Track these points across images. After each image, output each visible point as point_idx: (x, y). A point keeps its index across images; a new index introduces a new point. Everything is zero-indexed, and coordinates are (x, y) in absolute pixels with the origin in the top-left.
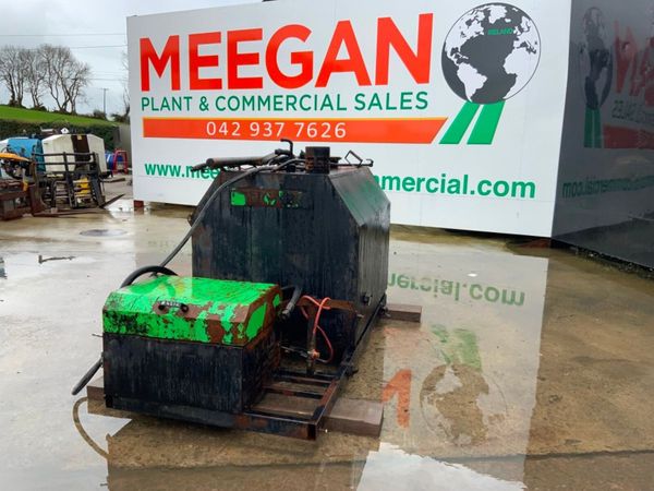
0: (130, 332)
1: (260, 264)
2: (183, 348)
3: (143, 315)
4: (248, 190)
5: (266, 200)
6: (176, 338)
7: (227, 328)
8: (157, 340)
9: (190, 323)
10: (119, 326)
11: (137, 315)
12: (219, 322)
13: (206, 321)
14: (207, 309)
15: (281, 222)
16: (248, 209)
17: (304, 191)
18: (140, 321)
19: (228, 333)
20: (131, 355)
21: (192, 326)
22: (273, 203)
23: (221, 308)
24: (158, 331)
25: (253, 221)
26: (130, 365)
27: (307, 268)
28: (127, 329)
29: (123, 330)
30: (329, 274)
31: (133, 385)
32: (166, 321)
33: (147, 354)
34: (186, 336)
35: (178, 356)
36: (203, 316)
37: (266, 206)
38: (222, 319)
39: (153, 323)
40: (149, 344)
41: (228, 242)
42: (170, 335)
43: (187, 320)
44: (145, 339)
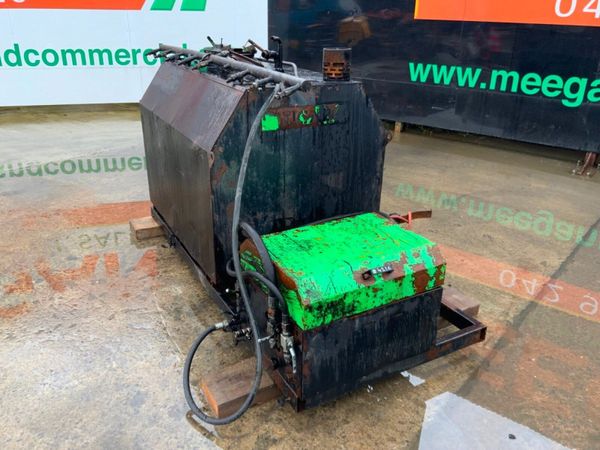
0: (337, 318)
1: (294, 193)
2: (392, 310)
3: (352, 293)
4: (280, 110)
5: (302, 119)
6: (384, 303)
7: (431, 273)
8: (366, 313)
9: (399, 282)
10: (324, 316)
11: (345, 295)
12: (424, 272)
13: (414, 275)
14: (406, 262)
15: (317, 142)
16: (282, 133)
17: (340, 103)
18: (348, 301)
19: (431, 279)
20: (336, 342)
21: (401, 284)
22: (308, 122)
23: (417, 255)
24: (368, 303)
25: (287, 146)
26: (335, 353)
27: (340, 187)
28: (333, 316)
29: (329, 319)
30: (360, 187)
31: (337, 374)
32: (375, 290)
33: (355, 333)
34: (393, 298)
35: (386, 320)
36: (408, 270)
37: (301, 125)
38: (427, 267)
39: (362, 298)
40: (357, 321)
41: (258, 176)
42: (378, 304)
43: (396, 280)
44: (352, 319)
